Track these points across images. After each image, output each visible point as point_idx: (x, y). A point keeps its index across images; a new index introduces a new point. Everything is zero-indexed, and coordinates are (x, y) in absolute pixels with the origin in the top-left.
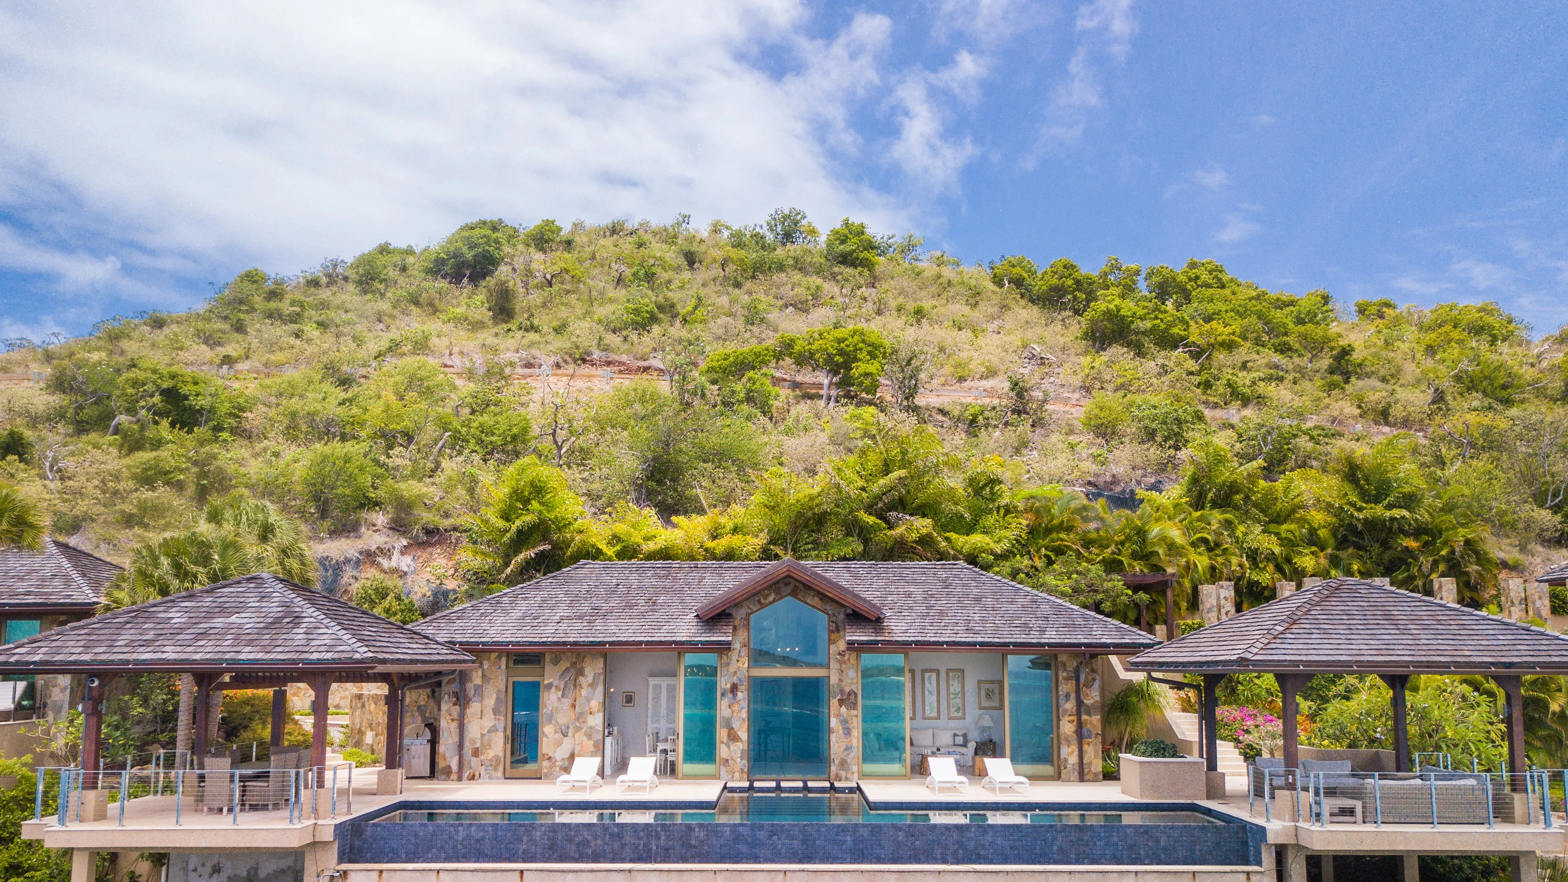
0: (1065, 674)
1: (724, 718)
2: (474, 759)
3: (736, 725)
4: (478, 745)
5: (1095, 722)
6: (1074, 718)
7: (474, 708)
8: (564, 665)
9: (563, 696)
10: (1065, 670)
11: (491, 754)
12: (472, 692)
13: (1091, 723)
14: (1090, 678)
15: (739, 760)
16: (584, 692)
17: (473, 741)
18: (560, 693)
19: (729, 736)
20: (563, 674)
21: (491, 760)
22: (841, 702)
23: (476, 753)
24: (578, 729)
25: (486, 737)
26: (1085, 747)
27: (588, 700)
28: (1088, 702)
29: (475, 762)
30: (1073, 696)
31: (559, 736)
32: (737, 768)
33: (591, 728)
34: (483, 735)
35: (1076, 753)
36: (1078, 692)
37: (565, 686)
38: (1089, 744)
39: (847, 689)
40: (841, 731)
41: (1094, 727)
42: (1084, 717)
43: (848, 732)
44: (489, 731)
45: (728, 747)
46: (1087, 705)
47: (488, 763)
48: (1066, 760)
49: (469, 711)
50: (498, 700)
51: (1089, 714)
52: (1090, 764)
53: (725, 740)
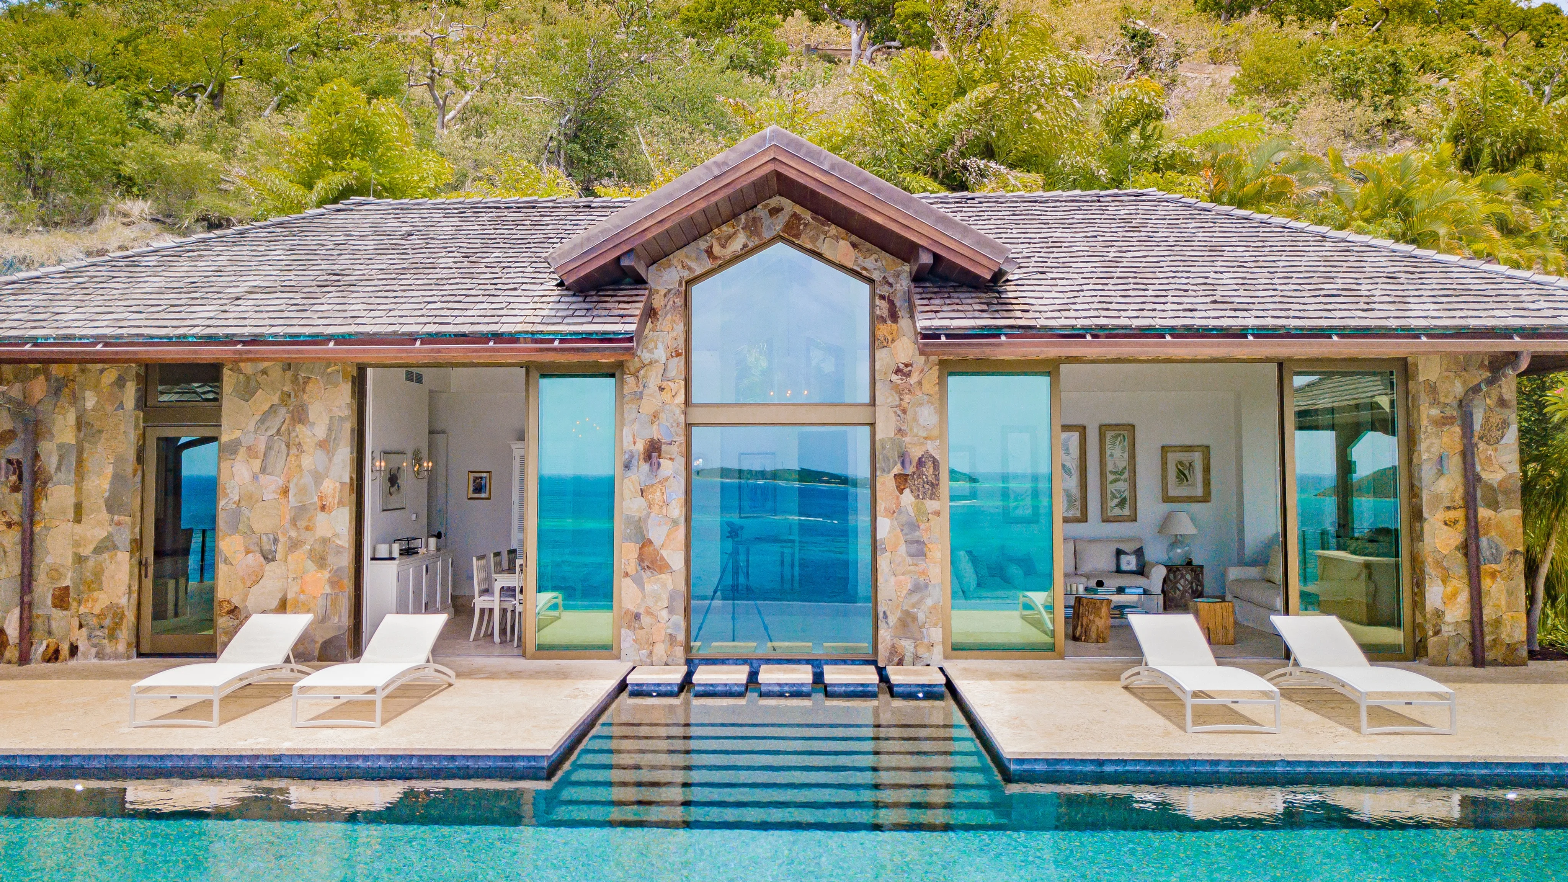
0: (1435, 412)
1: (629, 519)
2: (57, 613)
3: (657, 533)
4: (67, 582)
5: (1509, 526)
6: (1459, 514)
7: (60, 497)
8: (264, 399)
9: (263, 470)
10: (1435, 402)
11: (101, 601)
12: (54, 461)
13: (1499, 526)
14: (1495, 420)
15: (664, 614)
16: (307, 461)
17: (55, 572)
18: (257, 464)
19: (641, 559)
20: (262, 421)
21: (101, 616)
22: (902, 480)
23: (62, 599)
24: (295, 545)
25: (91, 563)
26: (1486, 583)
27: (318, 477)
28: (1492, 476)
29: (60, 620)
30: (1454, 464)
31: (254, 559)
32: (660, 635)
33: (325, 541)
34: (79, 560)
35: (1464, 597)
36: (1467, 455)
37: (269, 448)
38: (1493, 575)
39: (916, 453)
40: (902, 549)
41: (1505, 536)
42: (1484, 512)
43: (919, 550)
44: (98, 550)
45: (640, 584)
46: (1489, 487)
47: (94, 621)
48: (1439, 614)
49: (45, 506)
50: (118, 478)
51: (1494, 505)
52: (1498, 622)
53: (632, 568)
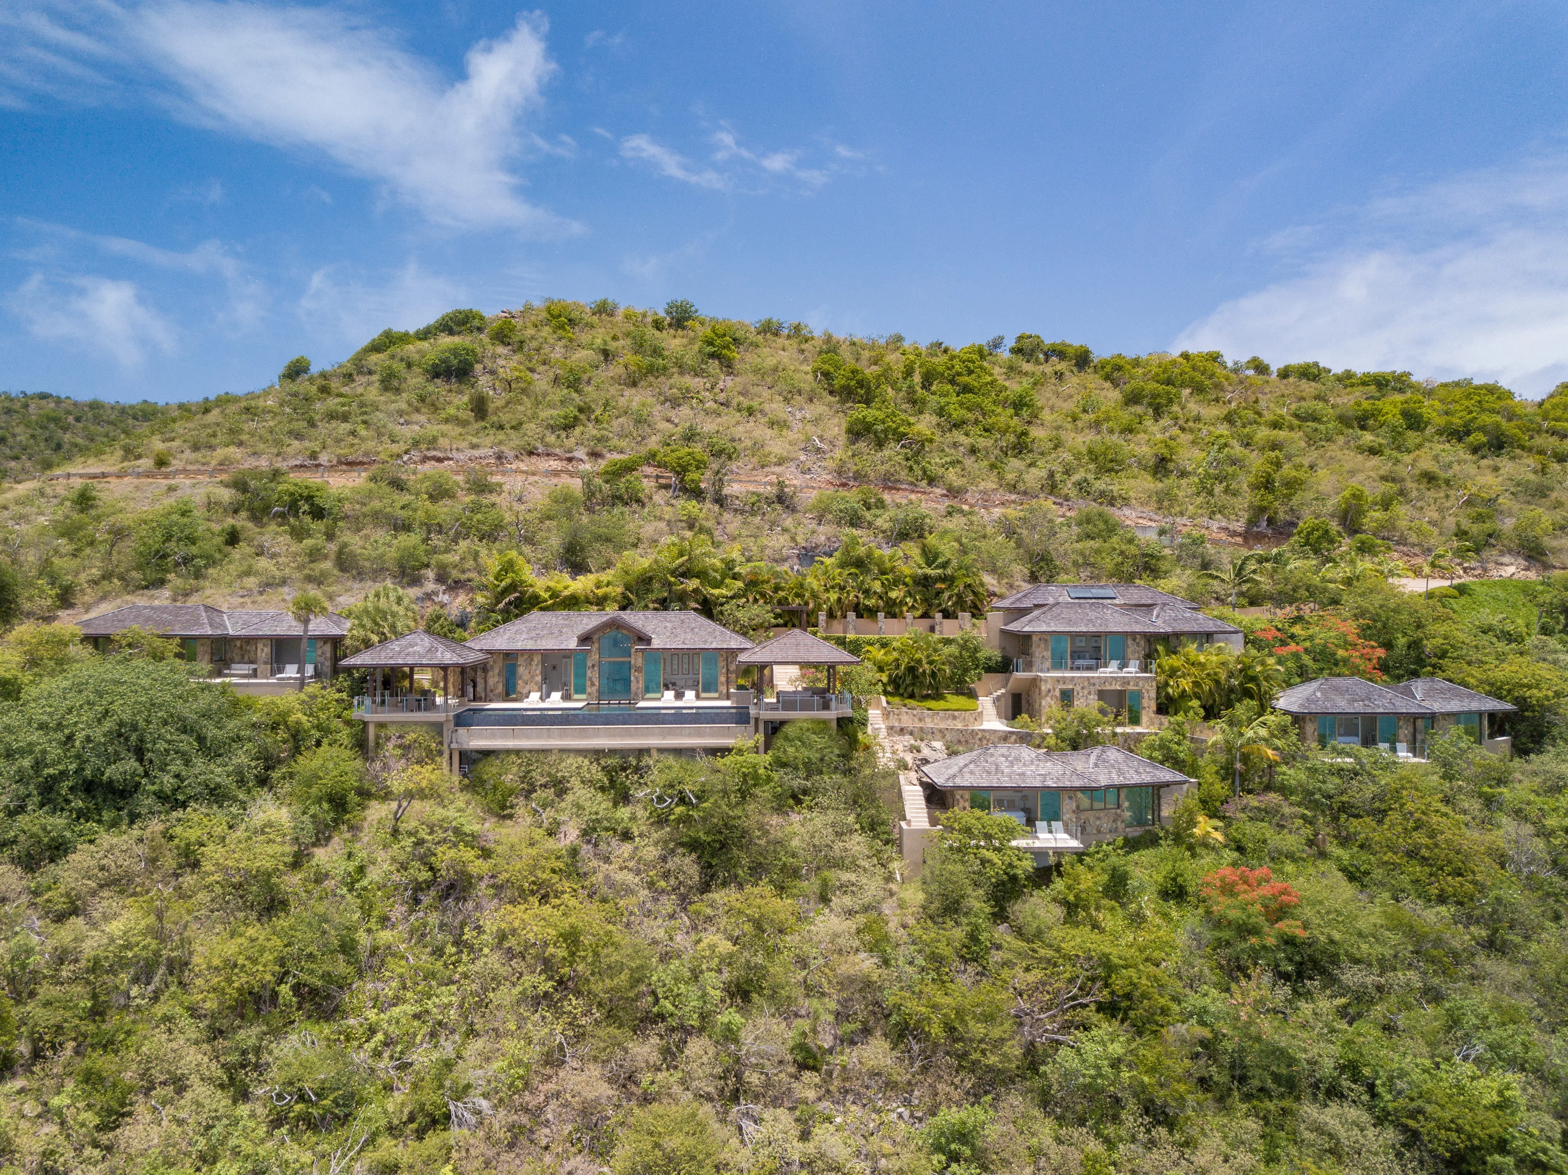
1: (589, 677)
2: (491, 694)
7: (490, 673)
8: (526, 659)
11: (497, 691)
12: (489, 668)
16: (534, 668)
17: (490, 687)
18: (524, 669)
20: (525, 663)
22: (635, 671)
23: (492, 691)
24: (532, 682)
25: (496, 685)
27: (536, 671)
31: (524, 685)
32: (593, 697)
47: (496, 694)
49: (488, 675)
50: (500, 672)
